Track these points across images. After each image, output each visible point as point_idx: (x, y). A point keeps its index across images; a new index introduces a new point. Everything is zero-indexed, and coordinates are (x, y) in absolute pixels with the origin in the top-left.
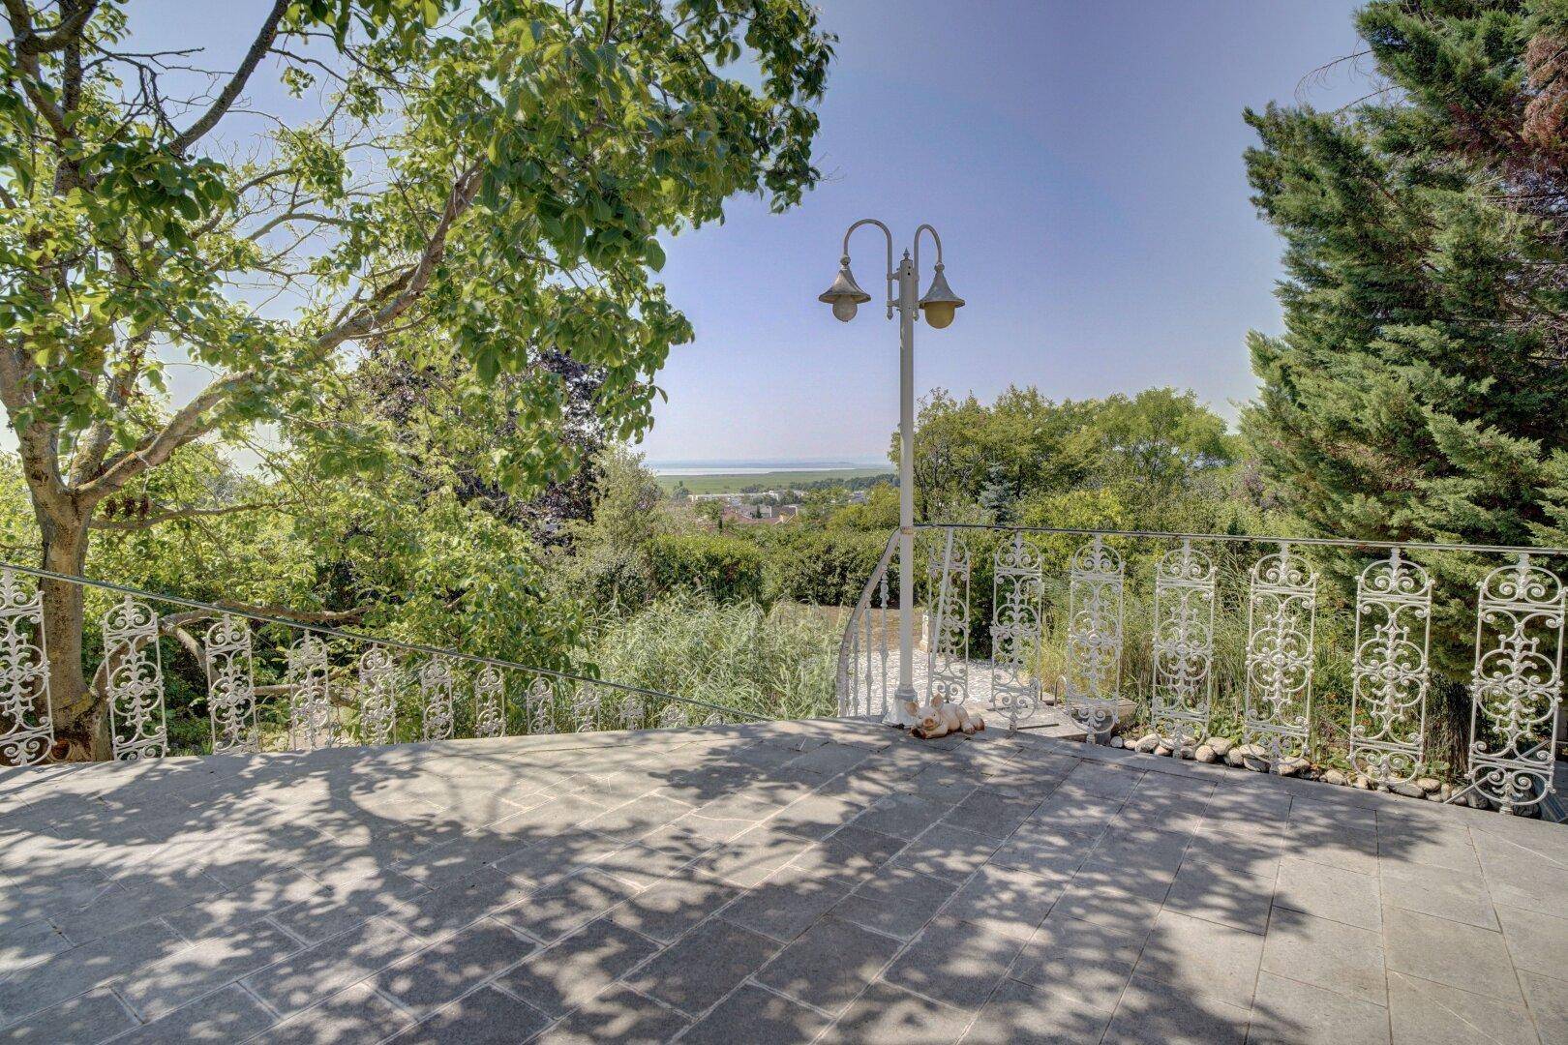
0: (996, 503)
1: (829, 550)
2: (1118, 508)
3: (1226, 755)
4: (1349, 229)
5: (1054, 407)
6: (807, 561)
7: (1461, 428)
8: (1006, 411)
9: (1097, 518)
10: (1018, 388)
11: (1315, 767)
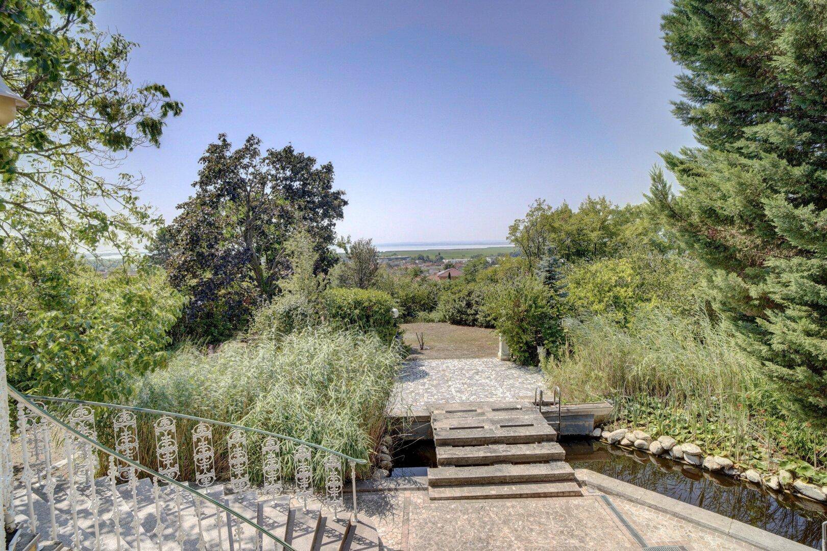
0: (547, 269)
1: (469, 294)
2: (630, 271)
3: (671, 450)
4: (717, 51)
5: (619, 209)
6: (457, 300)
7: (797, 212)
8: (584, 212)
9: (614, 278)
10: (593, 198)
11: (737, 466)
